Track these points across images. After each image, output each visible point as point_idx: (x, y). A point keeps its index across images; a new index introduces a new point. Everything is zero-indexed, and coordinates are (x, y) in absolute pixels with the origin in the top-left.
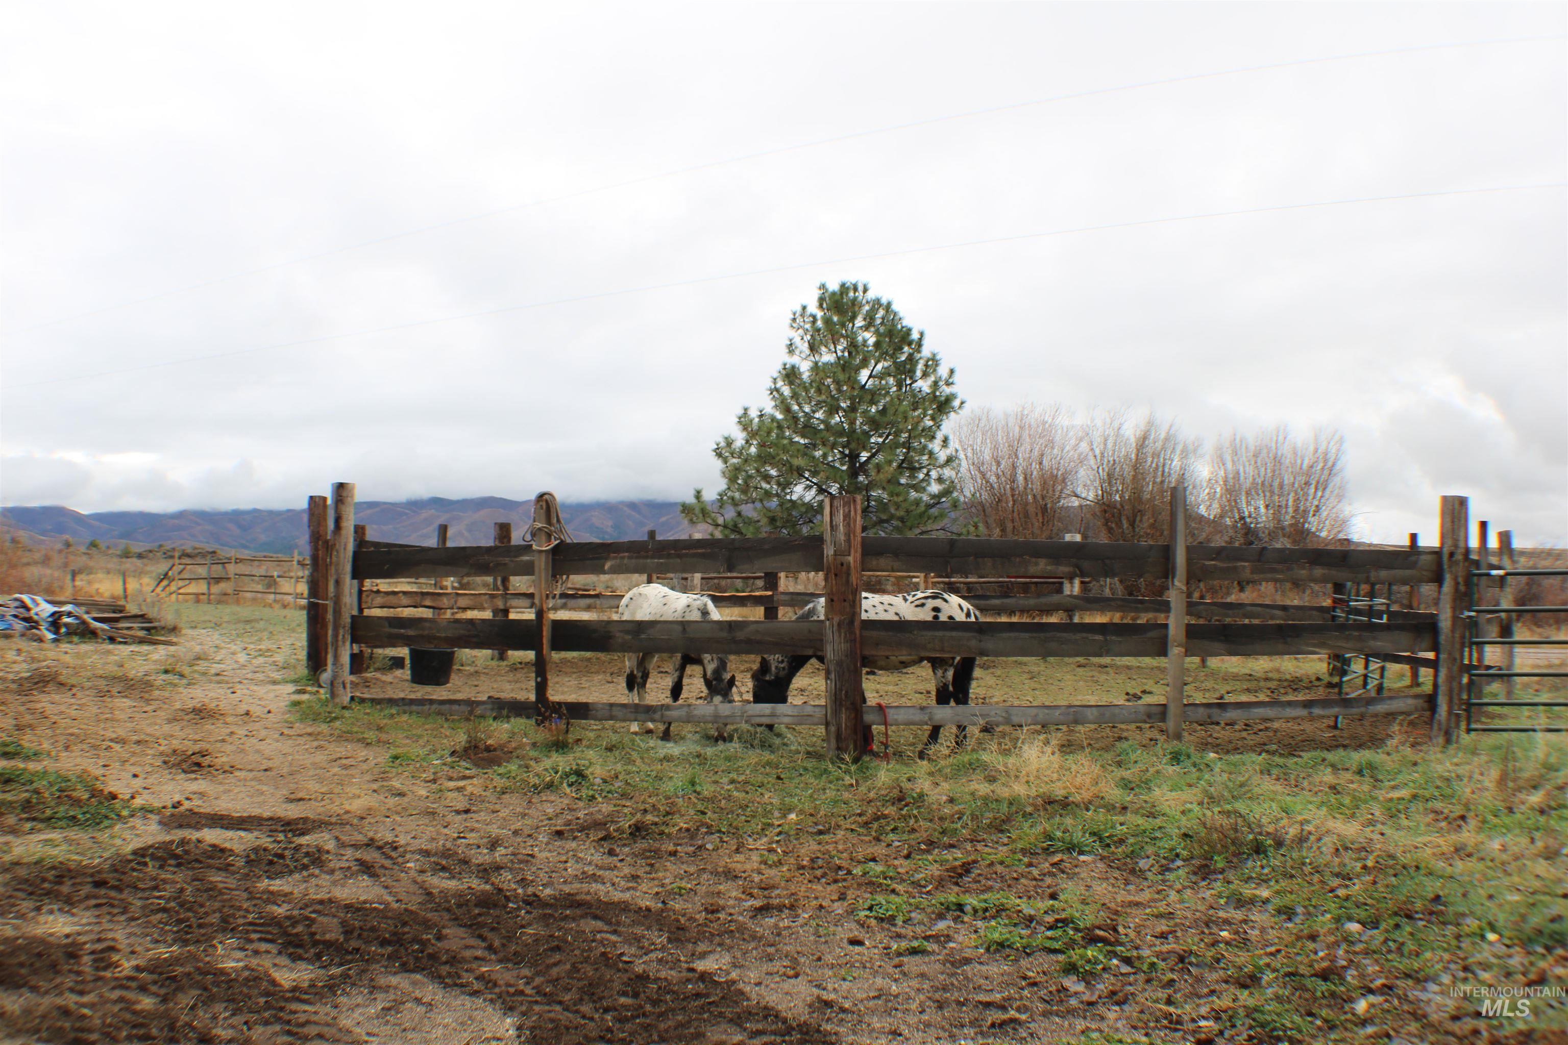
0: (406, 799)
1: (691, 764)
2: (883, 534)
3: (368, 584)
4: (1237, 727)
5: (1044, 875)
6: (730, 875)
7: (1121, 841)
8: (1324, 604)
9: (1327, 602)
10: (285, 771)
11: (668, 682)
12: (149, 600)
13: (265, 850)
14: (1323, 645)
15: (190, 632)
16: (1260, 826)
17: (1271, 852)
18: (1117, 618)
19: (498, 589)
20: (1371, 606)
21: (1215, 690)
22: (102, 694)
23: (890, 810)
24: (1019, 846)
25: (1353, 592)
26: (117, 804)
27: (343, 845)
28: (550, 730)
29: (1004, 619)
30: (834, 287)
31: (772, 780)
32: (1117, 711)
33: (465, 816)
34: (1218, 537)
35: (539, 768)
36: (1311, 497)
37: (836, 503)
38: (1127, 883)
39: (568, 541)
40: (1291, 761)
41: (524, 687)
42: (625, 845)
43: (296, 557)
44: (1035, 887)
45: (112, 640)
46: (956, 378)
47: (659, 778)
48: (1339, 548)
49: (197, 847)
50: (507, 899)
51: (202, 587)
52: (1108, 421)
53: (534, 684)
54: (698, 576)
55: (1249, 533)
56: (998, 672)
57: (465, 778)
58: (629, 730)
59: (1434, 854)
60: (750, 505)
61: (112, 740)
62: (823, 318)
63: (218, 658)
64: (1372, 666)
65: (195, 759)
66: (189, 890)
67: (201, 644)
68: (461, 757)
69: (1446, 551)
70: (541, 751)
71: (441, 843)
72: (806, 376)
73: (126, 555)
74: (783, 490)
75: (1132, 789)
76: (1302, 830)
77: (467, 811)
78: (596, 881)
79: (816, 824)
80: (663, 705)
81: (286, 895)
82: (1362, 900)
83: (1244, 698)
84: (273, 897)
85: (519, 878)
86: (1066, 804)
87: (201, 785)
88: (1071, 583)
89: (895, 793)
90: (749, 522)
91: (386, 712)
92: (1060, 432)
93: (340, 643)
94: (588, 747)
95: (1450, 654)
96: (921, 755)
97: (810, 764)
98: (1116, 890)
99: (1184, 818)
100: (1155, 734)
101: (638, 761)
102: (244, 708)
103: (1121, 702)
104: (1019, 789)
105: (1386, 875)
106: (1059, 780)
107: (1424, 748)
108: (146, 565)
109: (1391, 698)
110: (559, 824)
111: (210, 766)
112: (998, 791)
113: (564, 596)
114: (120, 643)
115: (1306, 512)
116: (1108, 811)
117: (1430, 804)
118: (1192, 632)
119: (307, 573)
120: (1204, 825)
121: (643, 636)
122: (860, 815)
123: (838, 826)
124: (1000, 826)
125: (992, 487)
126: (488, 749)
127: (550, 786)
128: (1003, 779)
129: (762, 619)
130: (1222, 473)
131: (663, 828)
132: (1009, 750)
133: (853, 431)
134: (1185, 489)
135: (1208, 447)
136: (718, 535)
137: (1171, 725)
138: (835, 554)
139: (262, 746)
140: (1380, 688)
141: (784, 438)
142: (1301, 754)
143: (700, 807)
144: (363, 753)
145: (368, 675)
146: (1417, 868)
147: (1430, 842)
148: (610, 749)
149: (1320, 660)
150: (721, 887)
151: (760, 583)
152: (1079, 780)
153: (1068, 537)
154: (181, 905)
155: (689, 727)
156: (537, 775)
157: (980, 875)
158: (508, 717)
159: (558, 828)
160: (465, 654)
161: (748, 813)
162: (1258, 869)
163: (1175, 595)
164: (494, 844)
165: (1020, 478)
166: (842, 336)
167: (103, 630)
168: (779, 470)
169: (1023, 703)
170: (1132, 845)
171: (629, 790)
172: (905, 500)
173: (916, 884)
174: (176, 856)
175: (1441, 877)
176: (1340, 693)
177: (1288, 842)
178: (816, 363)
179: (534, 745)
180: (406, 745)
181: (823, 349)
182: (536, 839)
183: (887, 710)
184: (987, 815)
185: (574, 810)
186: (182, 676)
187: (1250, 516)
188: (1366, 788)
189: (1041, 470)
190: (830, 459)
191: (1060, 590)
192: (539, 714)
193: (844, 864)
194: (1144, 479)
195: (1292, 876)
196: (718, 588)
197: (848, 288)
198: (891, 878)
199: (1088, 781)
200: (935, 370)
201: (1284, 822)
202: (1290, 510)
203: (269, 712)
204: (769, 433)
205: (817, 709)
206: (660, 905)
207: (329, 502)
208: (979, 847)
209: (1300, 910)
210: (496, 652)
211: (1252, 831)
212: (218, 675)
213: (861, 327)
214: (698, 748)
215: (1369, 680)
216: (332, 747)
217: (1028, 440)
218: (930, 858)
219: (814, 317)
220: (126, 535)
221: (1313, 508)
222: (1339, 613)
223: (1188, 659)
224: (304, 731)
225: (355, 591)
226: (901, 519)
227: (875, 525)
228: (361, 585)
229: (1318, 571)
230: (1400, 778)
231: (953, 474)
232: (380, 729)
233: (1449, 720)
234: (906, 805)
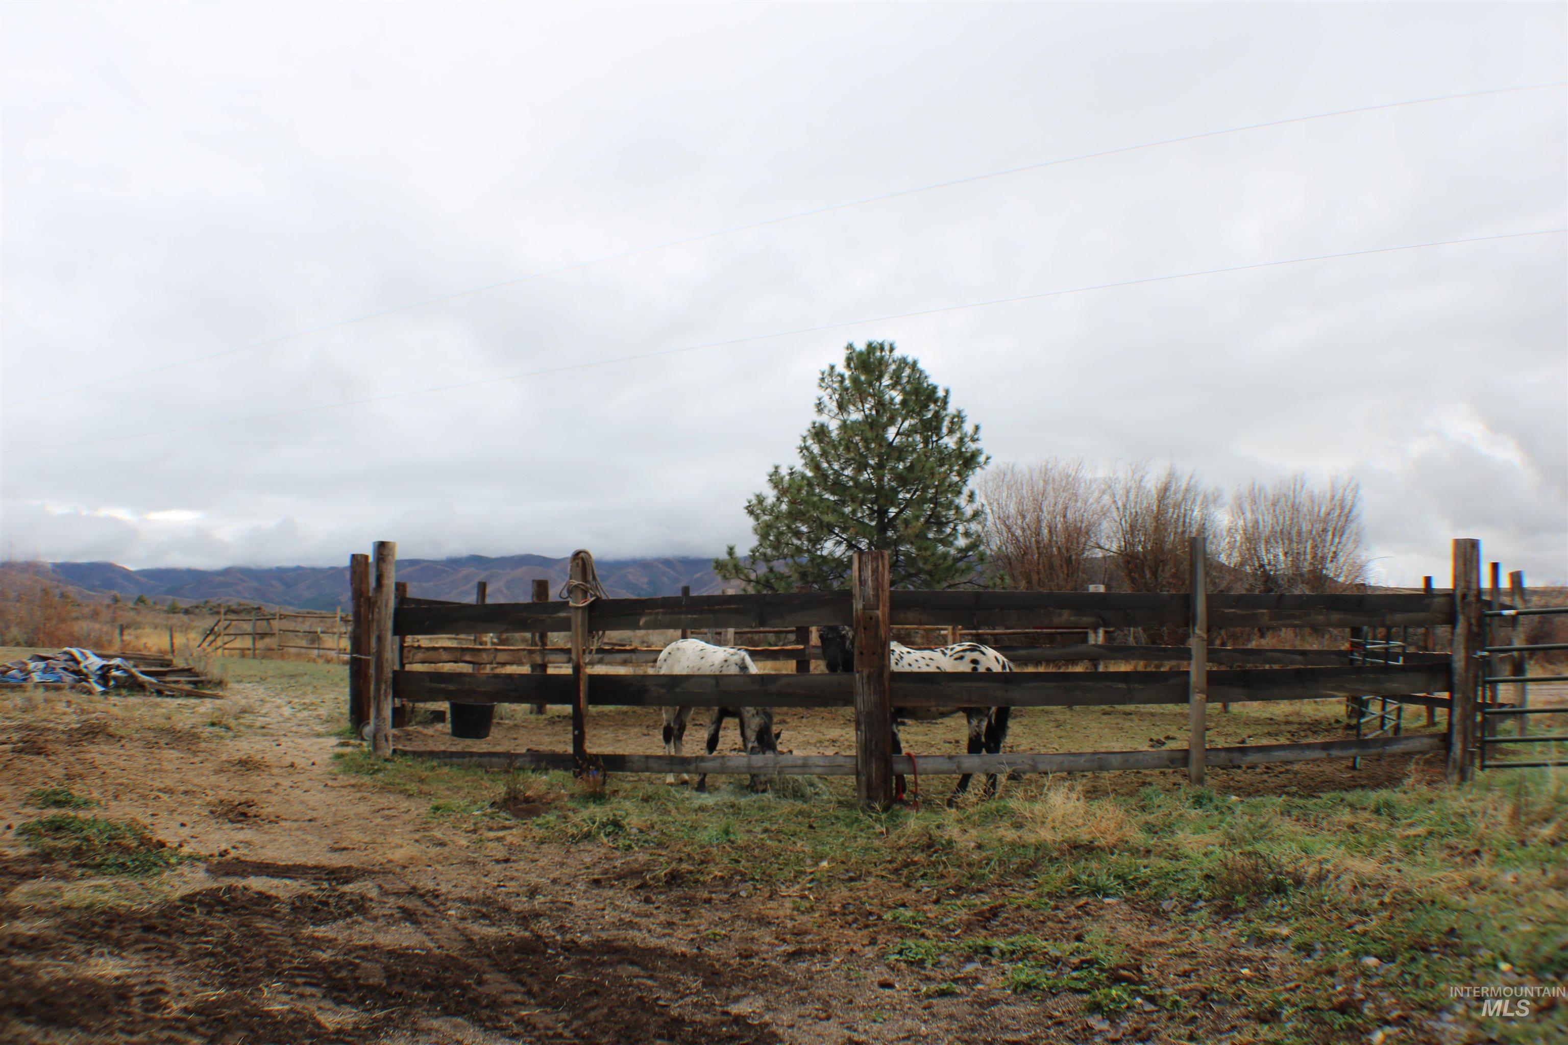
0: (447, 849)
1: (725, 814)
2: (911, 588)
3: (409, 640)
4: (1258, 770)
5: (1070, 917)
6: (763, 921)
7: (1145, 884)
8: (1343, 648)
9: (1345, 646)
10: (329, 821)
11: (704, 734)
12: (195, 654)
13: (310, 897)
14: (1340, 688)
15: (236, 686)
16: (1280, 866)
17: (1291, 891)
18: (1140, 666)
19: (536, 645)
20: (1386, 649)
21: (1236, 734)
22: (150, 745)
23: (920, 857)
24: (1046, 890)
25: (1370, 635)
26: (166, 852)
27: (386, 893)
28: (587, 781)
29: (1031, 669)
30: (860, 346)
31: (805, 829)
32: (1140, 757)
33: (505, 865)
34: (1238, 585)
35: (577, 819)
36: (1328, 544)
37: (864, 558)
38: (1151, 924)
39: (604, 597)
40: (1310, 802)
41: (561, 739)
42: (660, 893)
43: (339, 614)
44: (1061, 929)
45: (160, 693)
46: (981, 434)
47: (694, 828)
48: (1356, 593)
49: (243, 894)
50: (547, 945)
51: (247, 642)
52: (1130, 473)
53: (571, 736)
54: (731, 631)
55: (1268, 580)
56: (1025, 721)
57: (504, 828)
58: (664, 781)
59: (1449, 889)
60: (782, 561)
61: (160, 790)
62: (850, 376)
63: (263, 711)
64: (1389, 708)
65: (241, 809)
66: (236, 936)
67: (246, 698)
68: (500, 808)
69: (1459, 593)
70: (579, 802)
71: (481, 891)
72: (835, 434)
73: (173, 610)
74: (814, 546)
75: (1156, 833)
76: (1321, 869)
77: (507, 861)
78: (632, 928)
79: (847, 871)
80: (697, 757)
81: (330, 941)
82: (1379, 935)
83: (1265, 742)
84: (318, 943)
85: (558, 925)
86: (1089, 849)
87: (247, 834)
88: (1096, 632)
89: (924, 841)
90: (781, 577)
91: (428, 764)
92: (1083, 485)
93: (382, 697)
94: (625, 798)
95: (1464, 693)
96: (950, 804)
97: (842, 812)
98: (1140, 931)
99: (1206, 860)
100: (1178, 778)
101: (674, 811)
102: (288, 760)
103: (1146, 748)
104: (1046, 835)
105: (1403, 910)
106: (1084, 825)
107: (1440, 785)
108: (192, 621)
109: (1407, 738)
110: (596, 873)
111: (256, 816)
112: (1025, 837)
113: (600, 651)
114: (168, 696)
115: (1324, 558)
116: (1132, 854)
117: (1445, 841)
118: (1213, 679)
119: (350, 629)
120: (1225, 865)
121: (677, 690)
122: (890, 862)
123: (869, 873)
124: (1026, 871)
125: (1018, 540)
126: (527, 800)
127: (588, 836)
128: (1029, 825)
129: (794, 672)
130: (1241, 522)
131: (698, 876)
132: (1035, 797)
133: (881, 487)
134: (1205, 539)
135: (1228, 498)
136: (751, 590)
137: (1193, 769)
138: (864, 608)
139: (306, 797)
140: (1397, 728)
141: (814, 495)
142: (1321, 795)
143: (734, 855)
144: (405, 804)
145: (410, 728)
146: (1433, 902)
147: (1445, 877)
148: (646, 799)
149: (1339, 702)
150: (755, 933)
151: (792, 637)
152: (1104, 824)
153: (1092, 588)
154: (228, 950)
155: (723, 778)
156: (575, 825)
157: (1007, 918)
158: (547, 769)
159: (596, 877)
160: (505, 708)
161: (780, 861)
162: (1278, 908)
163: (1196, 642)
164: (533, 892)
165: (1045, 531)
166: (870, 395)
167: (151, 683)
168: (809, 527)
169: (1050, 751)
170: (1155, 887)
171: (665, 839)
172: (933, 554)
173: (945, 928)
174: (223, 903)
175: (1456, 910)
176: (1358, 734)
177: (1307, 881)
178: (844, 422)
179: (572, 796)
180: (447, 796)
181: (852, 408)
182: (574, 888)
183: (917, 760)
184: (1014, 860)
185: (612, 859)
186: (228, 728)
187: (1269, 564)
188: (1383, 826)
189: (1065, 522)
190: (859, 515)
191: (1085, 640)
192: (577, 766)
193: (875, 909)
194: (1166, 530)
195: (1311, 914)
196: (752, 643)
197: (875, 348)
198: (921, 923)
199: (1112, 826)
200: (960, 427)
201: (1304, 861)
202: (1309, 557)
203: (313, 764)
204: (799, 490)
205: (848, 760)
206: (695, 951)
207: (371, 560)
208: (1007, 891)
209: (1318, 946)
210: (535, 706)
211: (1272, 872)
212: (263, 727)
213: (888, 386)
214: (733, 798)
215: (1387, 721)
216: (374, 798)
217: (1052, 493)
218: (959, 902)
219: (842, 377)
220: (173, 591)
221: (1331, 554)
222: (1357, 656)
223: (1210, 705)
224: (347, 783)
225: (396, 647)
226: (929, 573)
227: (903, 579)
228: (402, 641)
229: (1335, 616)
230: (1416, 816)
231: (979, 528)
232: (421, 780)
233: (1463, 757)
234: (936, 852)
